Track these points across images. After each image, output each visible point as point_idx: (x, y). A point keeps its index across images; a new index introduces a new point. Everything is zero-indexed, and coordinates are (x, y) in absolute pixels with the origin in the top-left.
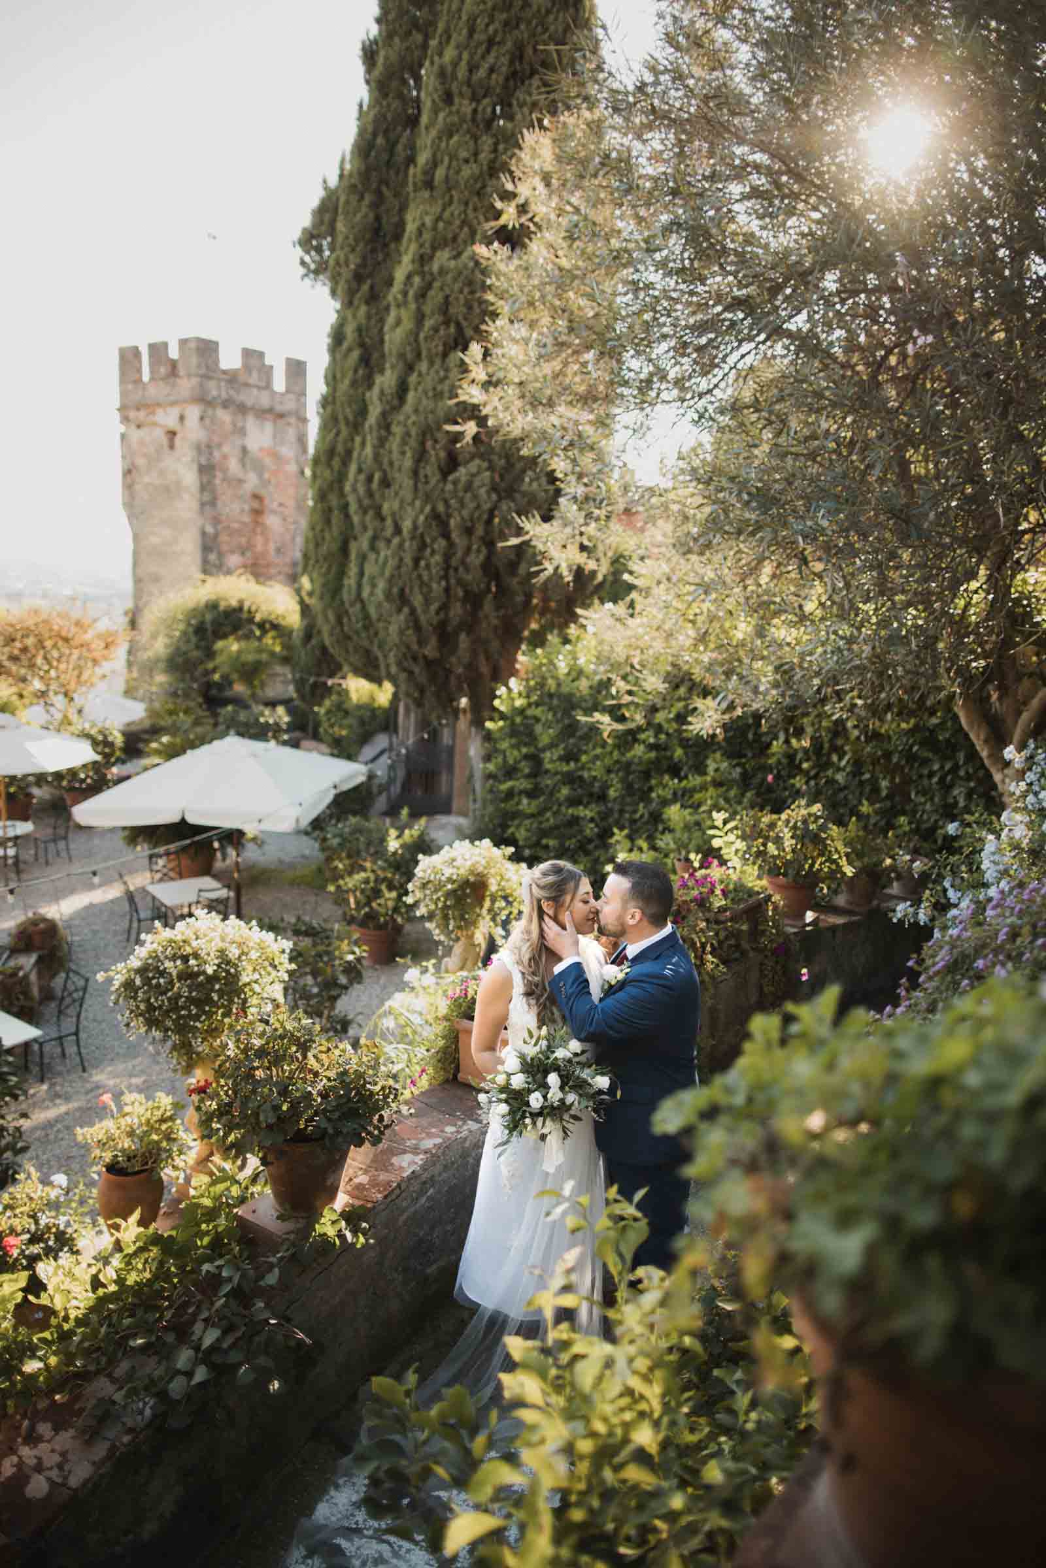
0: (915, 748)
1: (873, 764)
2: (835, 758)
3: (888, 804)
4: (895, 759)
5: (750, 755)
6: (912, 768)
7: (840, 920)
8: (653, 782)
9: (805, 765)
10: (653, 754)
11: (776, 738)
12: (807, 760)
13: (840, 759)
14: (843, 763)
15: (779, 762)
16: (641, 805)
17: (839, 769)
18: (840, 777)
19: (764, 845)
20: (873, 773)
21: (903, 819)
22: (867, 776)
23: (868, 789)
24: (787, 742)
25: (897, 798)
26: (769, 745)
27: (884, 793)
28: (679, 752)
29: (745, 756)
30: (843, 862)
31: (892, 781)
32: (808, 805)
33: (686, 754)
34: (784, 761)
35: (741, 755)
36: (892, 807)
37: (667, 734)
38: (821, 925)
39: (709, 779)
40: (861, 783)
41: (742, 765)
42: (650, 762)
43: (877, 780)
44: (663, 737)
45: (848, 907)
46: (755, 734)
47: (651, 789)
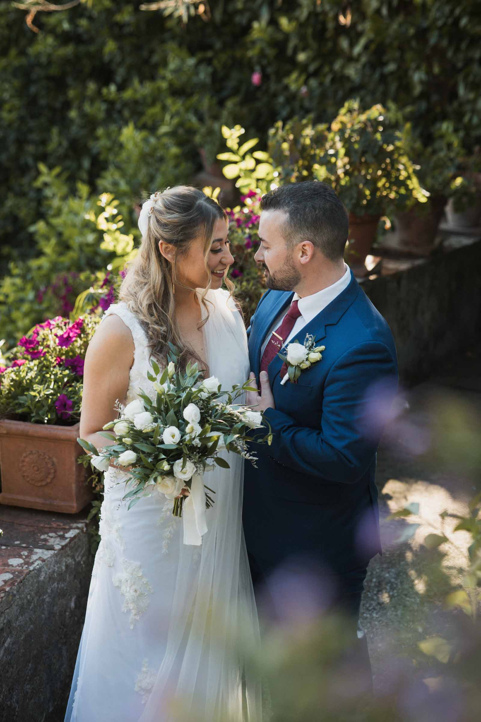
0: (464, 22)
1: (401, 48)
2: (344, 43)
3: (423, 105)
4: (433, 39)
5: (218, 45)
6: (457, 50)
7: (403, 266)
8: (71, 93)
9: (302, 57)
10: (68, 50)
11: (256, 17)
12: (304, 49)
13: (352, 45)
14: (357, 49)
15: (262, 54)
16: (55, 131)
17: (350, 59)
18: (352, 71)
19: (309, 168)
20: (401, 61)
21: (446, 127)
22: (391, 67)
23: (393, 87)
24: (273, 22)
25: (435, 98)
26: (247, 29)
27: (418, 90)
28: (111, 46)
29: (210, 47)
30: (414, 183)
31: (429, 72)
32: (364, 108)
33: (121, 48)
34: (271, 52)
35: (206, 47)
36: (429, 110)
37: (90, 18)
38: (384, 272)
39: (164, 85)
40: (383, 78)
41: (209, 62)
42: (66, 61)
43: (406, 71)
44: (84, 22)
45: (406, 249)
46: (225, 12)
47: (67, 105)
